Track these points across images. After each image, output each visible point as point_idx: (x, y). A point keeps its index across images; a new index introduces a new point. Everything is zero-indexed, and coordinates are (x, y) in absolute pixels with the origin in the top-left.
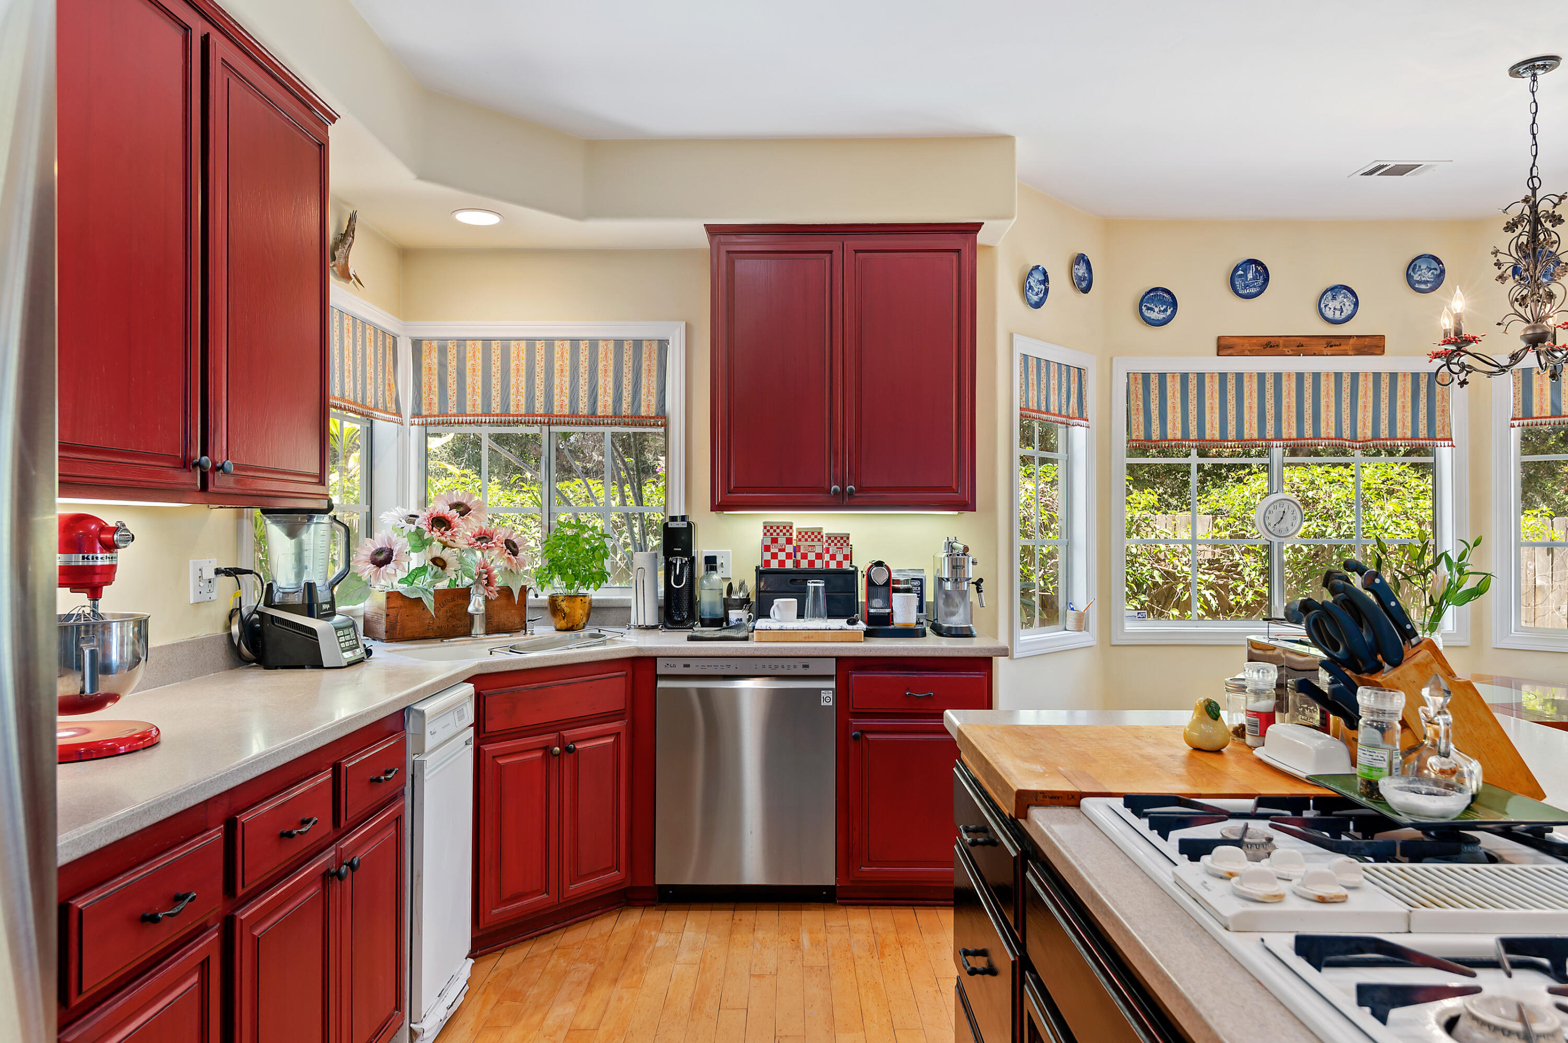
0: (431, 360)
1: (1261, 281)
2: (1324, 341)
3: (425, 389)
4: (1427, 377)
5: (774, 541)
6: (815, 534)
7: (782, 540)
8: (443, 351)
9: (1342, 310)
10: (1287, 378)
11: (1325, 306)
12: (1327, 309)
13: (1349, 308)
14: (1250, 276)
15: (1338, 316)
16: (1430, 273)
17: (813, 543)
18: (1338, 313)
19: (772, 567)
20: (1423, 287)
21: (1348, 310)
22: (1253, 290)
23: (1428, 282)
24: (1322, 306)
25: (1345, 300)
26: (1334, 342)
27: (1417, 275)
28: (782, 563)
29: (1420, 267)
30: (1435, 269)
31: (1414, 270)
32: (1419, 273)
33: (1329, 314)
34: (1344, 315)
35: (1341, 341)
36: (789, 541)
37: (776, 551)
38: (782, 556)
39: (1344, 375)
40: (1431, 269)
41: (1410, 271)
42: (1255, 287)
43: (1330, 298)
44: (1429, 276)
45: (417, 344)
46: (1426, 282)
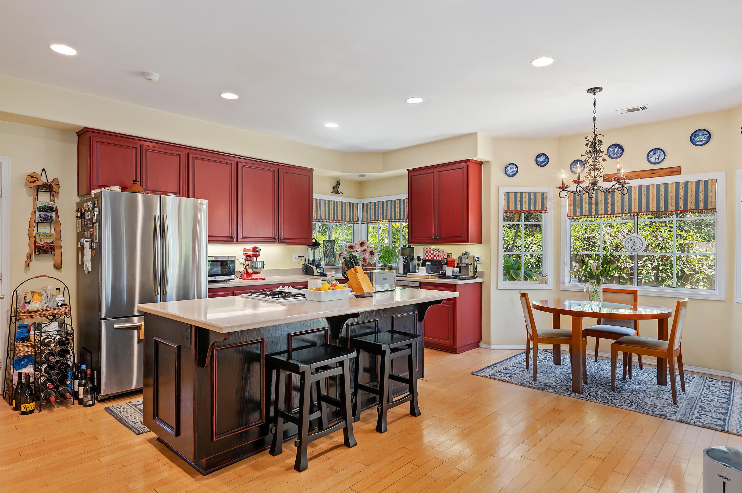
0: (365, 208)
1: (621, 151)
2: (649, 172)
3: (364, 215)
4: (704, 182)
5: (427, 252)
6: (438, 251)
7: (429, 252)
8: (367, 206)
9: (659, 158)
10: (634, 188)
11: (651, 158)
12: (652, 158)
13: (662, 157)
14: (616, 150)
15: (657, 161)
16: (704, 137)
17: (437, 253)
18: (657, 160)
19: (430, 259)
20: (701, 143)
21: (661, 158)
22: (618, 155)
23: (703, 141)
24: (649, 158)
25: (660, 154)
26: (654, 172)
27: (697, 139)
28: (429, 258)
29: (698, 135)
30: (707, 135)
31: (695, 137)
32: (698, 137)
33: (653, 160)
34: (660, 160)
35: (658, 171)
36: (430, 252)
37: (427, 254)
38: (429, 256)
39: (661, 185)
40: (704, 135)
41: (693, 137)
42: (618, 154)
43: (653, 154)
44: (704, 138)
45: (363, 204)
46: (702, 141)
